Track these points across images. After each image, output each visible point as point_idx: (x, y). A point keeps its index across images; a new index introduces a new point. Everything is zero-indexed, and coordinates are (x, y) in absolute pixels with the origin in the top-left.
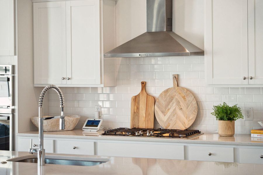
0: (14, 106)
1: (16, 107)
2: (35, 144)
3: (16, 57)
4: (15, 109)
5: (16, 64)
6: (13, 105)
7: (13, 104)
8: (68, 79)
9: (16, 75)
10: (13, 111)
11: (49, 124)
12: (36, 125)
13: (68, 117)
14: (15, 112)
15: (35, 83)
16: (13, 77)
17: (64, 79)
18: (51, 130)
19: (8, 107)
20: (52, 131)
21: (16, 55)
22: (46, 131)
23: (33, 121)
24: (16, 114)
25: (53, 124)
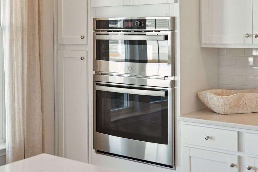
0: (174, 76)
1: (177, 78)
2: (208, 136)
3: (178, 4)
4: (176, 81)
5: (177, 15)
6: (172, 76)
7: (173, 74)
8: (255, 36)
9: (178, 31)
10: (173, 83)
11: (227, 103)
12: (205, 104)
13: (254, 94)
14: (175, 86)
15: (203, 42)
16: (174, 35)
17: (248, 36)
18: (229, 112)
19: (166, 78)
20: (231, 113)
21: (178, 2)
22: (221, 113)
23: (201, 97)
24: (178, 88)
25: (232, 104)
